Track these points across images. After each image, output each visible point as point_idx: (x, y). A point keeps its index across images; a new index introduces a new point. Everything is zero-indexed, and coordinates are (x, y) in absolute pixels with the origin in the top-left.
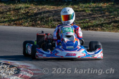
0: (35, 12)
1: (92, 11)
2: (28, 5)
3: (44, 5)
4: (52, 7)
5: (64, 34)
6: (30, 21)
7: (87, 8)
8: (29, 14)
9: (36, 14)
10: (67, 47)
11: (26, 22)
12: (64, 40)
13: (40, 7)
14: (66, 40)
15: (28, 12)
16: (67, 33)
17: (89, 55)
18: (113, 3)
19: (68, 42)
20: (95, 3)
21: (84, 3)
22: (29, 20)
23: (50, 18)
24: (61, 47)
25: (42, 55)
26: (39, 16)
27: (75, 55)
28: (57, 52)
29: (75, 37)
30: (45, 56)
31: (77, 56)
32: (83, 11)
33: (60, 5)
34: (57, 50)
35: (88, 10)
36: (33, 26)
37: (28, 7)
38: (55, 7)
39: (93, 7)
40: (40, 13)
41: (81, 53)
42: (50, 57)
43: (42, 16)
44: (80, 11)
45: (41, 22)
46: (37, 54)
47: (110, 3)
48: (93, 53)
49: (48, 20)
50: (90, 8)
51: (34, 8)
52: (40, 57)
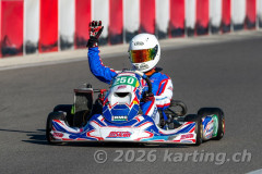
5: (114, 90)
10: (113, 119)
17: (162, 135)
19: (117, 107)
24: (100, 118)
25: (62, 135)
34: (93, 124)
41: (143, 130)
46: (52, 132)
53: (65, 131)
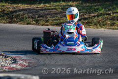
0: (11, 10)
1: (62, 9)
2: (4, 4)
3: (18, 3)
4: (26, 5)
5: (66, 31)
6: (7, 19)
7: (58, 6)
8: (5, 12)
9: (12, 12)
10: (68, 43)
11: (3, 19)
12: (65, 36)
13: (15, 6)
14: (67, 36)
15: (4, 10)
16: (69, 30)
17: (88, 50)
18: (81, 2)
19: (69, 38)
20: (64, 2)
21: (54, 2)
22: (6, 17)
23: (25, 16)
24: (62, 43)
25: (46, 50)
26: (15, 14)
27: (75, 49)
28: (59, 47)
29: (75, 34)
30: (48, 50)
31: (76, 51)
32: (55, 9)
33: (33, 4)
34: (59, 45)
35: (59, 8)
36: (10, 22)
37: (4, 6)
38: (29, 6)
39: (63, 6)
40: (16, 11)
41: (80, 48)
42: (53, 52)
43: (18, 13)
44: (52, 9)
45: (17, 19)
46: (41, 49)
47: (78, 2)
48: (92, 48)
49: (24, 17)
50: (61, 6)
51: (9, 7)
52: (44, 52)
53: (47, 48)
